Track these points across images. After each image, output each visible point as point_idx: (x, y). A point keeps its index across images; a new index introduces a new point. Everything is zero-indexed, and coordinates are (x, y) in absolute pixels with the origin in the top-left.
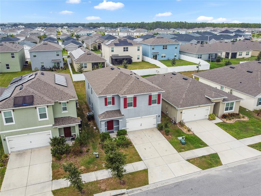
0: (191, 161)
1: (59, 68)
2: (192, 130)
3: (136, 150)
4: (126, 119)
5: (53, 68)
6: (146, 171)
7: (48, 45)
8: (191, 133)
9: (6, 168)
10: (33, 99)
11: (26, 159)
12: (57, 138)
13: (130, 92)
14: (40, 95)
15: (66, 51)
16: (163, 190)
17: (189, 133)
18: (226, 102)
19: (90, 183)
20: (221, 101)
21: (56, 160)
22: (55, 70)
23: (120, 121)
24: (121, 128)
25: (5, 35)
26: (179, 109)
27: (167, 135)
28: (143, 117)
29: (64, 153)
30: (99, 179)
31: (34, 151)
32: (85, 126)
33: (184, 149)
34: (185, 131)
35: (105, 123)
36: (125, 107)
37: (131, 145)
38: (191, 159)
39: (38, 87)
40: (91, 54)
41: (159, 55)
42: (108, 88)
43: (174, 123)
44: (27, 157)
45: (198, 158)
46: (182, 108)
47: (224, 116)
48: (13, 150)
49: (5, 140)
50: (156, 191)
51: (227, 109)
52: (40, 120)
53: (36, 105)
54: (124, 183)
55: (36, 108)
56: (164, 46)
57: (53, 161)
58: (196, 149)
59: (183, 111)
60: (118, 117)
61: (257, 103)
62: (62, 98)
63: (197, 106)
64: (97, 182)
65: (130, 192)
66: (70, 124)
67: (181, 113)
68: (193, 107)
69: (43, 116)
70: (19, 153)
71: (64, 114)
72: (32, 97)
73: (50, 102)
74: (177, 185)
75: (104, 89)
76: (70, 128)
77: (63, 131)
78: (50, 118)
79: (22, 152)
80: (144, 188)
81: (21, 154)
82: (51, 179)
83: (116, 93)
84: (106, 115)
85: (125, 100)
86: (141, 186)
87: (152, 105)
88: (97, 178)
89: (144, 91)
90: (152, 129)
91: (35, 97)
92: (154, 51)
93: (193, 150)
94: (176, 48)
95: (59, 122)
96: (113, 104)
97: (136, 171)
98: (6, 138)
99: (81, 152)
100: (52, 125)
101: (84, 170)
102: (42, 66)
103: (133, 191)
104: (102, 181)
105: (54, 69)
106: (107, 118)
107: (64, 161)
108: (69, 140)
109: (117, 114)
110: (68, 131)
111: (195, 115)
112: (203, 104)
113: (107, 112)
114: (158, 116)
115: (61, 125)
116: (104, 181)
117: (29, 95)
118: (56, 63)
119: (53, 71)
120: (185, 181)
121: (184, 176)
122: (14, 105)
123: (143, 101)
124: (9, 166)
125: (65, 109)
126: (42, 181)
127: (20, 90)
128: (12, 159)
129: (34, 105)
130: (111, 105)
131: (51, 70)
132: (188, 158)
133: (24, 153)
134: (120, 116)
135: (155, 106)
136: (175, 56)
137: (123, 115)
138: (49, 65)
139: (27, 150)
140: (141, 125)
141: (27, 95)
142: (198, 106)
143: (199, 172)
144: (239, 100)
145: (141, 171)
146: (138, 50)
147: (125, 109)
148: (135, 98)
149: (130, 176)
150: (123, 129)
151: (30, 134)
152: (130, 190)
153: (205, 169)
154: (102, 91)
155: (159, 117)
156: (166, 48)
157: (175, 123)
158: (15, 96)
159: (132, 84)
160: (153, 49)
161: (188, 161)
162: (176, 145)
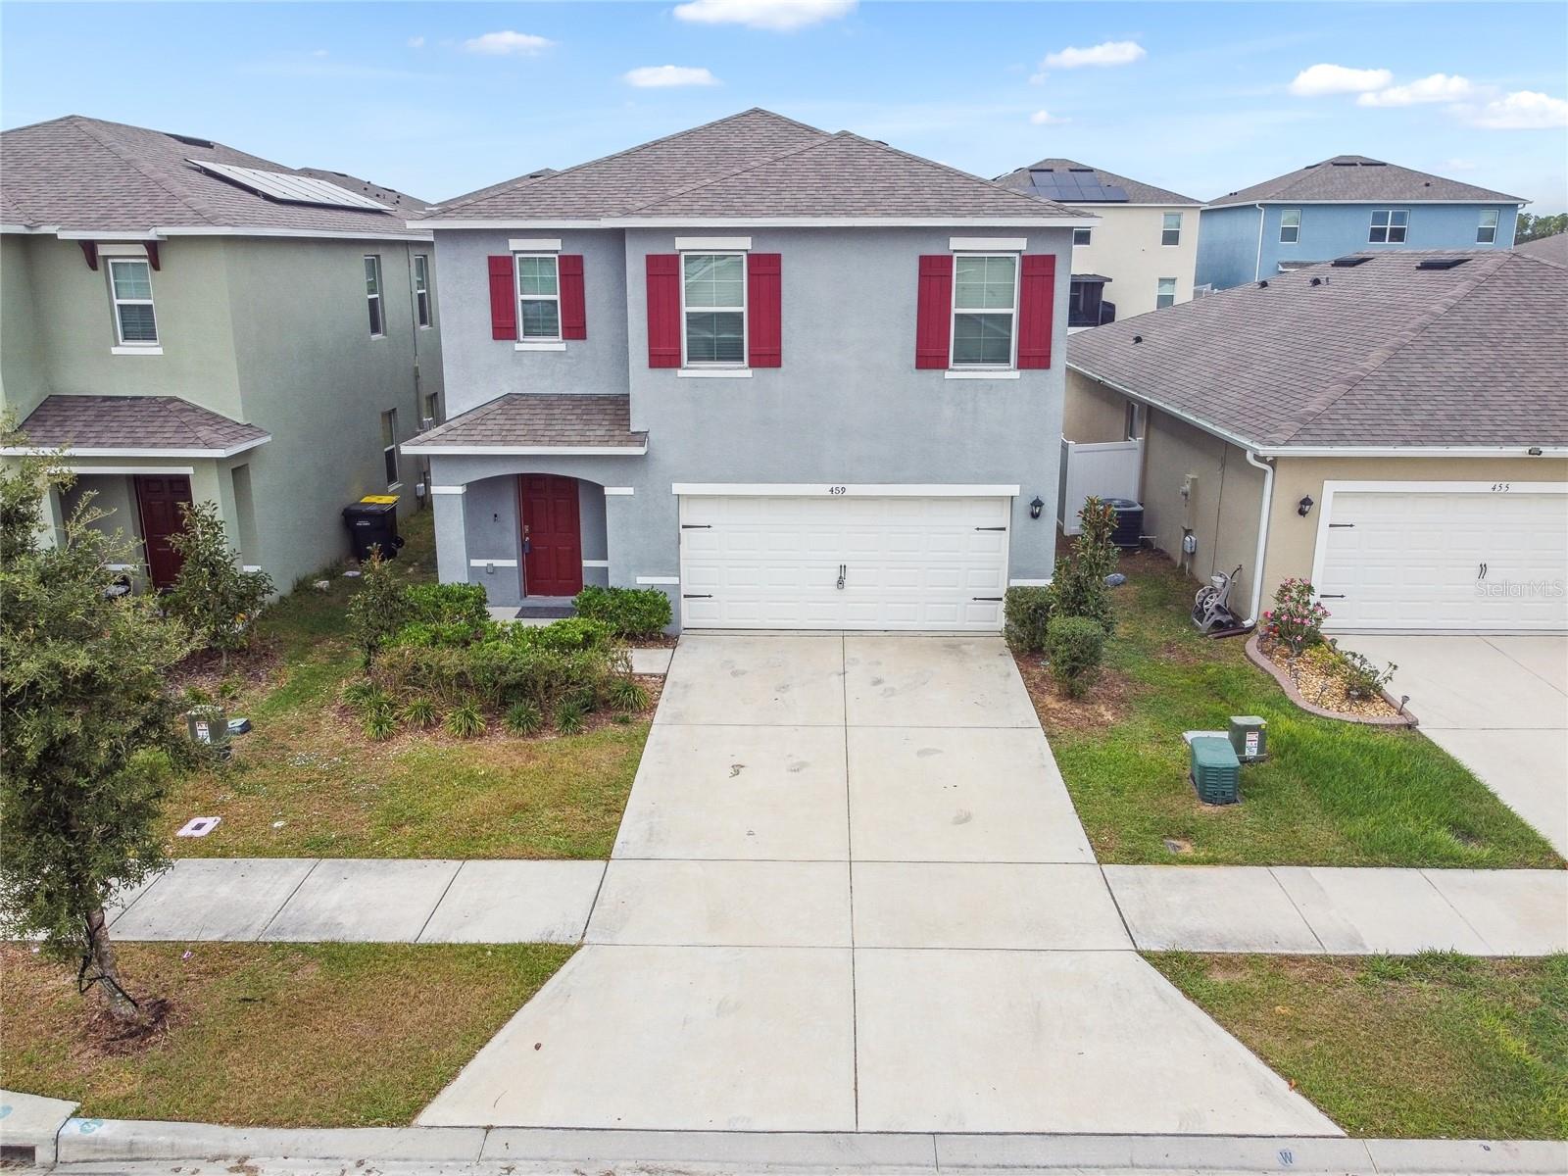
0: (1219, 978)
2: (1393, 690)
4: (678, 488)
8: (1373, 713)
13: (715, 203)
17: (1344, 717)
23: (608, 491)
24: (628, 574)
26: (1272, 451)
27: (1072, 695)
28: (852, 490)
33: (1197, 844)
34: (1310, 689)
35: (460, 490)
36: (664, 356)
37: (624, 722)
38: (1228, 963)
43: (1224, 619)
45: (1351, 962)
46: (1308, 443)
56: (1380, 218)
58: (1377, 865)
59: (1330, 495)
63: (1509, 452)
67: (1304, 506)
68: (1456, 452)
71: (130, 367)
87: (960, 374)
92: (1293, 252)
96: (575, 329)
109: (587, 422)
111: (1483, 568)
113: (510, 400)
114: (1022, 507)
123: (849, 318)
125: (139, 323)
130: (552, 343)
134: (605, 443)
135: (989, 386)
137: (640, 438)
140: (841, 582)
142: (1520, 451)
146: (1171, 238)
147: (659, 373)
148: (765, 274)
150: (643, 581)
153: (1388, 1133)
155: (1035, 516)
156: (1398, 235)
157: (1230, 625)
160: (1289, 235)
161: (1175, 978)
162: (1117, 791)
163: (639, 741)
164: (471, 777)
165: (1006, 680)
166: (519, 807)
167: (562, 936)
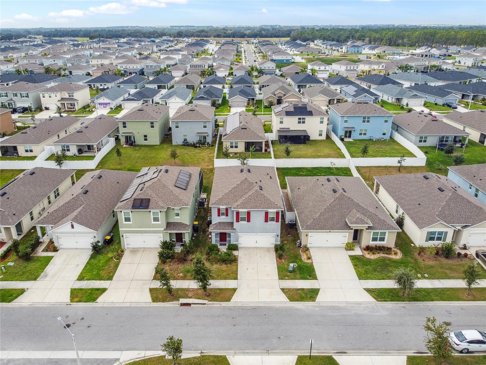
1: (204, 144)
2: (312, 258)
3: (237, 268)
4: (239, 234)
5: (197, 143)
6: (234, 290)
7: (195, 111)
8: (310, 261)
9: (120, 262)
10: (149, 203)
11: (138, 257)
12: (168, 241)
13: (243, 206)
14: (156, 199)
15: (230, 107)
16: (239, 309)
17: (306, 261)
18: (372, 231)
19: (181, 289)
20: (364, 228)
21: (162, 263)
22: (199, 147)
23: (231, 234)
24: (233, 242)
25: (157, 68)
26: (303, 231)
27: (280, 258)
28: (258, 234)
29: (169, 258)
30: (190, 287)
31: (146, 250)
32: (202, 232)
33: (288, 277)
34: (304, 257)
35: (214, 235)
36: (238, 221)
37: (235, 263)
38: (286, 289)
39: (157, 189)
40: (246, 129)
41: (354, 131)
42: (224, 198)
43: (299, 246)
44: (139, 255)
45: (296, 289)
46: (306, 230)
47: (368, 248)
48: (129, 246)
49: (123, 236)
50: (233, 308)
51: (374, 239)
52: (153, 223)
53: (151, 209)
54: (209, 296)
55: (150, 212)
56: (364, 118)
57: (158, 263)
58: (301, 280)
59: (310, 234)
60: (229, 230)
61: (426, 238)
62: (175, 204)
63: (327, 231)
64: (188, 290)
65: (210, 304)
66: (180, 230)
67: (307, 235)
68: (322, 231)
69: (156, 219)
70: (133, 250)
71: (176, 219)
72: (148, 200)
73: (163, 208)
74: (255, 309)
75: (219, 199)
76: (181, 234)
77: (174, 236)
78: (162, 222)
79: (136, 250)
80: (224, 304)
81: (134, 251)
82: (152, 279)
83: (229, 205)
84: (217, 226)
85: (238, 213)
86: (222, 302)
87: (269, 223)
88: (189, 286)
89: (260, 206)
90: (268, 249)
91: (151, 201)
92: (347, 125)
93: (296, 280)
94: (386, 121)
95: (170, 227)
96: (227, 215)
97: (226, 287)
98: (124, 235)
99: (185, 260)
100: (163, 229)
101: (182, 277)
102: (185, 140)
103: (213, 304)
104: (191, 290)
105: (198, 145)
106: (217, 230)
107: (167, 266)
108: (179, 245)
109: (229, 227)
110: (179, 237)
111: (327, 241)
112: (337, 229)
113: (219, 223)
114: (276, 235)
115: (171, 230)
116: (193, 290)
117: (147, 198)
118: (202, 137)
119: (196, 147)
120: (265, 307)
121: (267, 303)
122: (133, 207)
123: (258, 217)
124: (124, 260)
125: (178, 215)
126: (145, 279)
127: (141, 191)
128: (126, 254)
129: (149, 209)
130: (224, 217)
131: (194, 146)
132: (284, 287)
133: (138, 250)
134: (231, 230)
135: (273, 224)
136: (384, 134)
137: (235, 229)
138: (193, 139)
139: (140, 248)
140: (256, 243)
141: (145, 198)
142: (329, 231)
143: (285, 303)
144: (392, 230)
145: (230, 289)
146: (322, 122)
148: (249, 213)
149: (218, 291)
150: (235, 243)
151: (144, 234)
152: (211, 302)
153: (293, 301)
154: (216, 201)
155: (278, 236)
156: (368, 121)
158: (135, 198)
159: (249, 196)
160: (346, 121)
161: (282, 290)
162: (282, 272)
163: (237, 265)
164: (223, 271)
165: (273, 255)
166: (228, 274)
167: (236, 287)
